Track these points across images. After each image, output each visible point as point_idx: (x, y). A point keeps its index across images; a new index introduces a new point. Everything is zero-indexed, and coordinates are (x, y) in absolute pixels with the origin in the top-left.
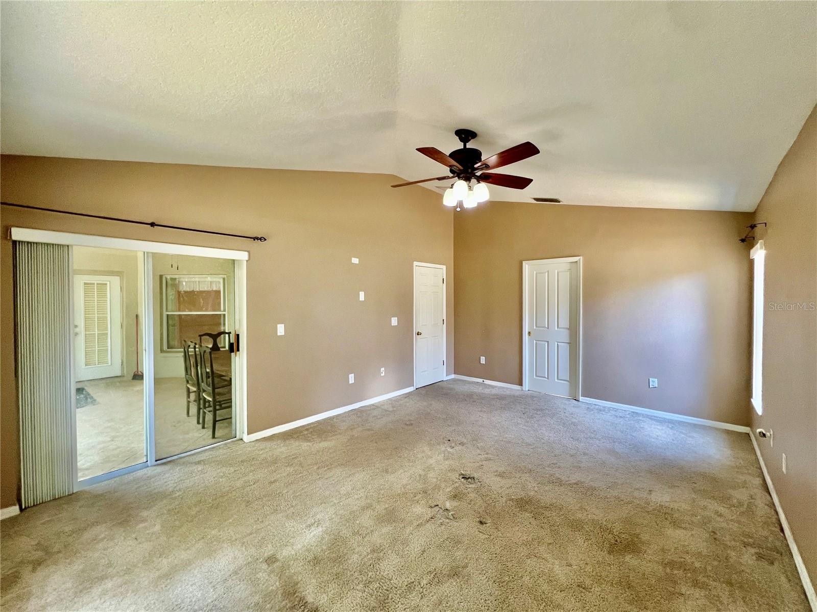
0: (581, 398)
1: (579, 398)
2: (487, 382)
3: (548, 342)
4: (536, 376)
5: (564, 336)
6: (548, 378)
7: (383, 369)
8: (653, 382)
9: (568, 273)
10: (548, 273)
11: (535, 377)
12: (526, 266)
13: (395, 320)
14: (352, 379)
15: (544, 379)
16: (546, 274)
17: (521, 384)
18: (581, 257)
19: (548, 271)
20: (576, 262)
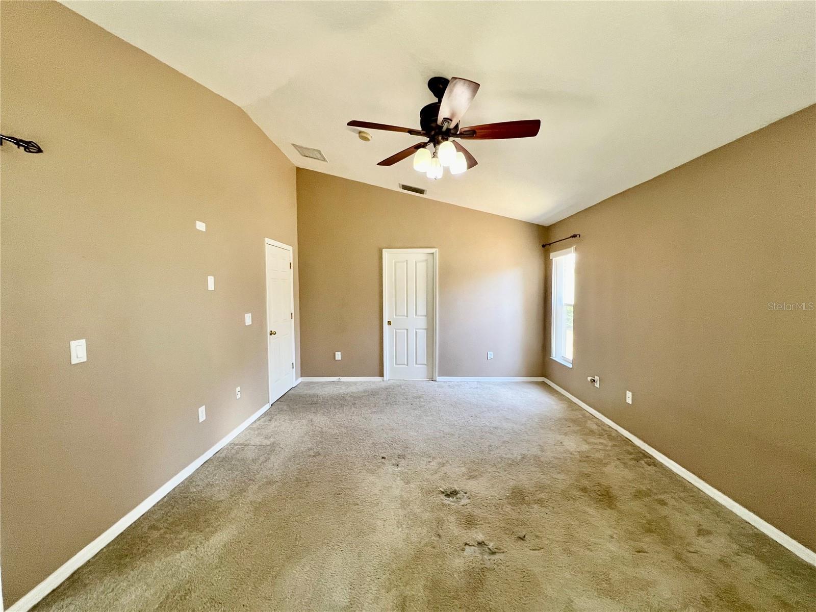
0: (438, 378)
1: (436, 378)
2: (344, 379)
3: (407, 329)
4: (396, 364)
5: (422, 322)
6: (407, 365)
7: (238, 389)
8: (491, 354)
9: (425, 263)
10: (407, 263)
11: (395, 366)
12: (386, 253)
13: (249, 317)
14: (202, 412)
15: (404, 366)
16: (405, 263)
17: (382, 375)
18: (437, 249)
19: (407, 261)
20: (433, 253)
